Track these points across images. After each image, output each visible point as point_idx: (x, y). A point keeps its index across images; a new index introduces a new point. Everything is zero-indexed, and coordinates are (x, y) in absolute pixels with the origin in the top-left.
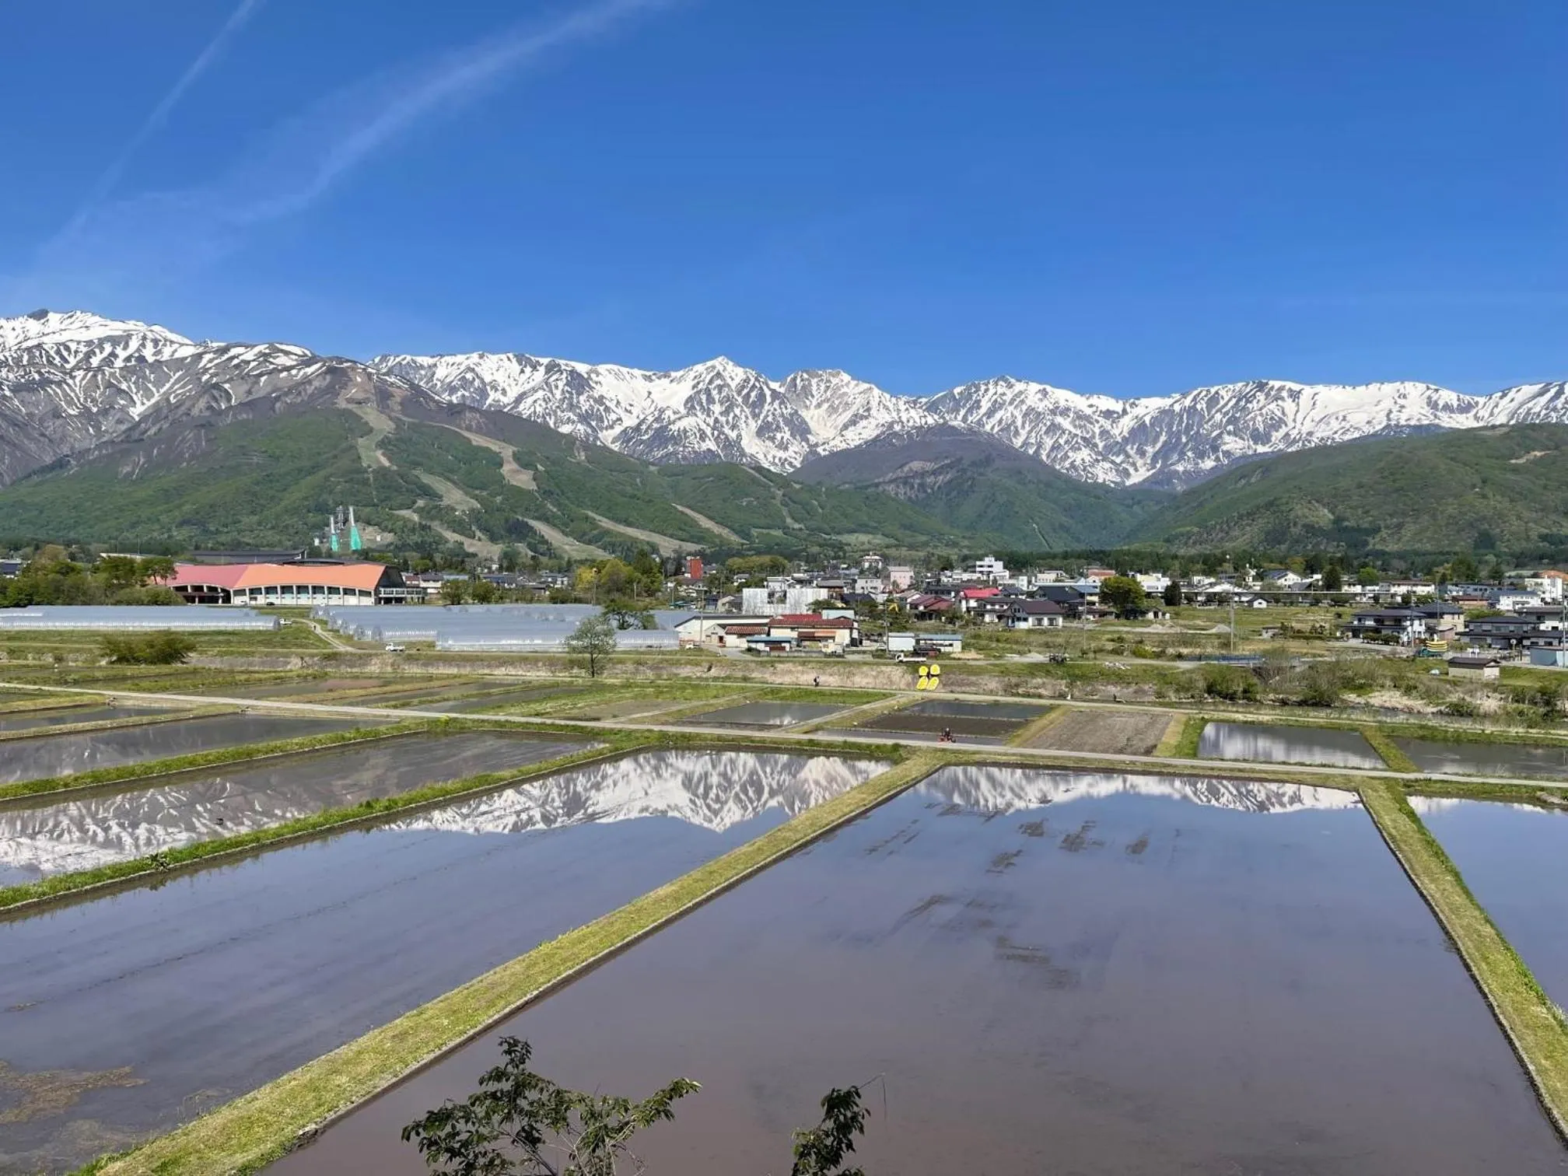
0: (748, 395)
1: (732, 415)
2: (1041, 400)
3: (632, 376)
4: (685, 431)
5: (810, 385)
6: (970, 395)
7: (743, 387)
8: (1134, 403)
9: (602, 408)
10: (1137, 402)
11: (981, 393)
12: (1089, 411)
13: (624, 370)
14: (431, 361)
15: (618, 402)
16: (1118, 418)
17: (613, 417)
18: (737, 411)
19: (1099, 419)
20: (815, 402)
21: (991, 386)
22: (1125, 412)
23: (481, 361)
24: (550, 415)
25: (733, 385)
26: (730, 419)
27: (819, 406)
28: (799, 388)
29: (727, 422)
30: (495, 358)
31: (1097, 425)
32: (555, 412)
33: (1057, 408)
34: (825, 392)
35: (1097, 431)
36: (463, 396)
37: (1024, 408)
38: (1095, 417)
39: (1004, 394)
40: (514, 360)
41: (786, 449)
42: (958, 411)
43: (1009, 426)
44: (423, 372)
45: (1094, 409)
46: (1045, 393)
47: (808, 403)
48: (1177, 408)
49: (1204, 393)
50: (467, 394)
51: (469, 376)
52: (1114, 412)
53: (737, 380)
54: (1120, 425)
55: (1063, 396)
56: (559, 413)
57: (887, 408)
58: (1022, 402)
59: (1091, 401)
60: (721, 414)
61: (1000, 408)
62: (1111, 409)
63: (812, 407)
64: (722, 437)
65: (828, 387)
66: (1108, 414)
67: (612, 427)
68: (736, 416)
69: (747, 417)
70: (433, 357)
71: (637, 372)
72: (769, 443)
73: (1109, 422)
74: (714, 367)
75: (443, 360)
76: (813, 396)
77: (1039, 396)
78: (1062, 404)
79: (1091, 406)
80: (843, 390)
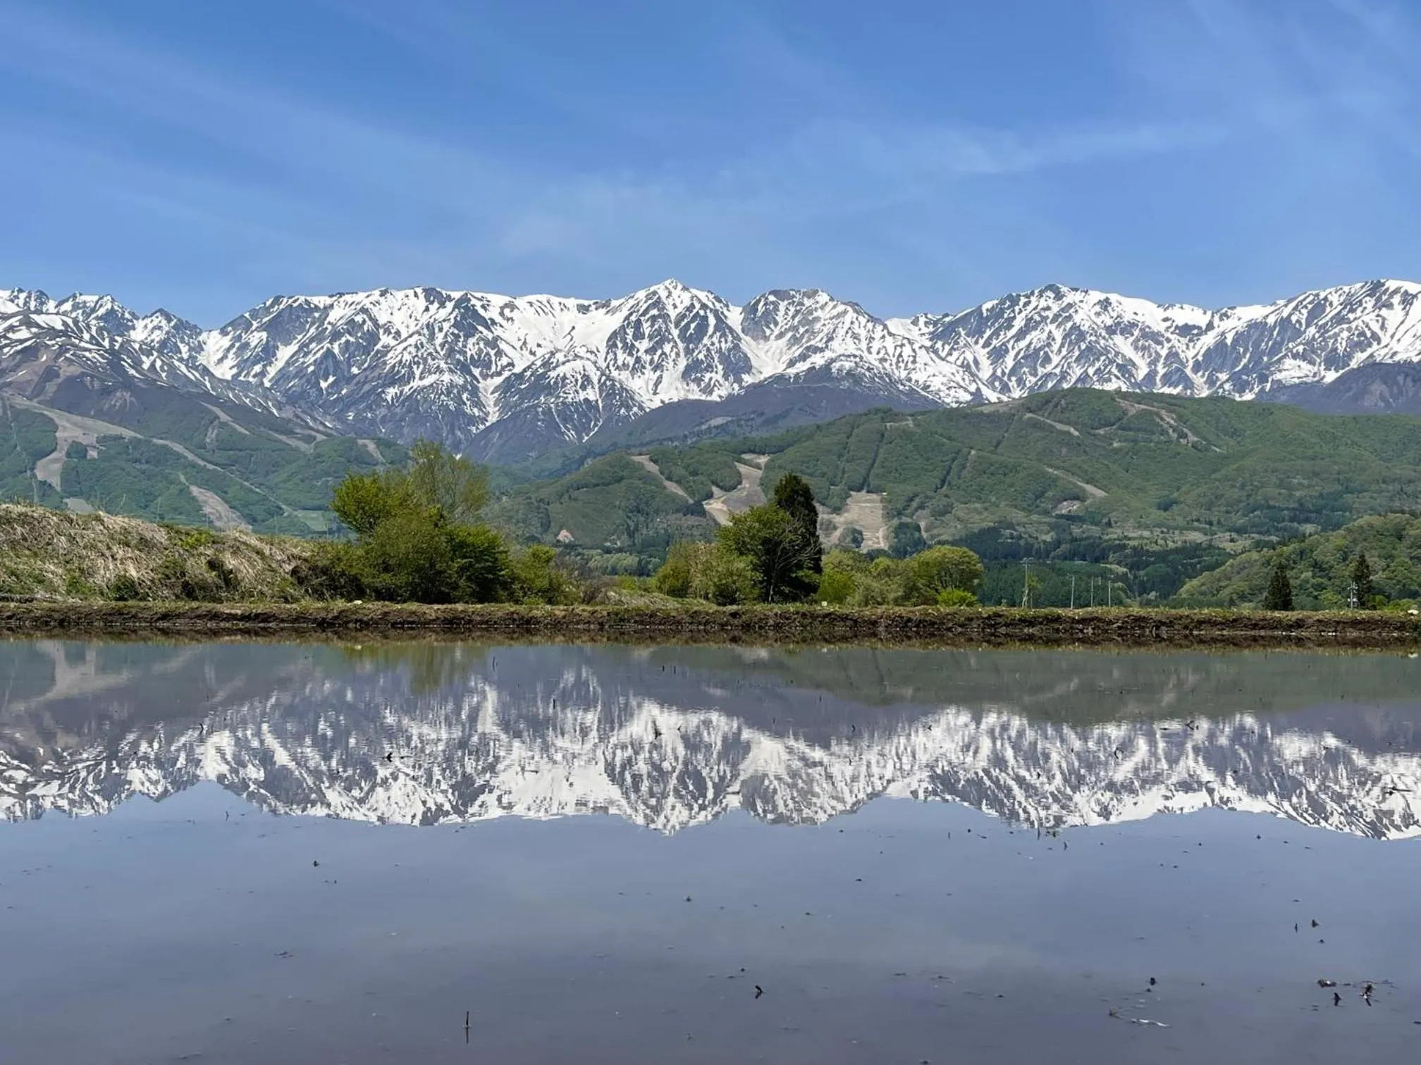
0: (687, 326)
1: (659, 352)
2: (1098, 314)
3: (564, 307)
4: (565, 378)
5: (776, 309)
6: (1002, 311)
7: (684, 316)
8: (1225, 315)
9: (492, 353)
10: (1230, 312)
11: (1017, 308)
12: (1160, 327)
13: (555, 300)
14: (329, 301)
15: (525, 343)
16: (1200, 334)
17: (505, 361)
18: (667, 347)
19: (1172, 337)
20: (777, 332)
21: (1033, 299)
22: (1210, 326)
23: (382, 300)
24: (418, 363)
25: (673, 314)
26: (656, 358)
27: (781, 335)
28: (759, 314)
29: (652, 362)
30: (400, 295)
31: (1167, 345)
32: (425, 360)
33: (1119, 323)
34: (793, 317)
35: (1164, 352)
36: (348, 341)
37: (1069, 325)
38: (1168, 335)
39: (1048, 308)
40: (422, 296)
41: (711, 393)
42: (981, 334)
43: (1037, 351)
44: (317, 315)
45: (1168, 323)
46: (1105, 304)
47: (768, 332)
48: (1271, 320)
49: (1311, 298)
50: (352, 339)
51: (359, 319)
52: (1194, 327)
53: (680, 309)
54: (1199, 344)
55: (1133, 308)
56: (430, 361)
57: (856, 337)
58: (1070, 318)
59: (1169, 313)
60: (646, 352)
61: (1035, 328)
62: (1190, 323)
63: (772, 337)
64: (608, 383)
65: (797, 312)
66: (1185, 330)
67: (499, 374)
68: (663, 353)
69: (678, 355)
70: (331, 296)
71: (572, 302)
72: (693, 386)
73: (1184, 340)
74: (655, 293)
75: (341, 300)
76: (776, 324)
77: (1098, 308)
78: (1128, 317)
79: (1166, 320)
80: (815, 314)
